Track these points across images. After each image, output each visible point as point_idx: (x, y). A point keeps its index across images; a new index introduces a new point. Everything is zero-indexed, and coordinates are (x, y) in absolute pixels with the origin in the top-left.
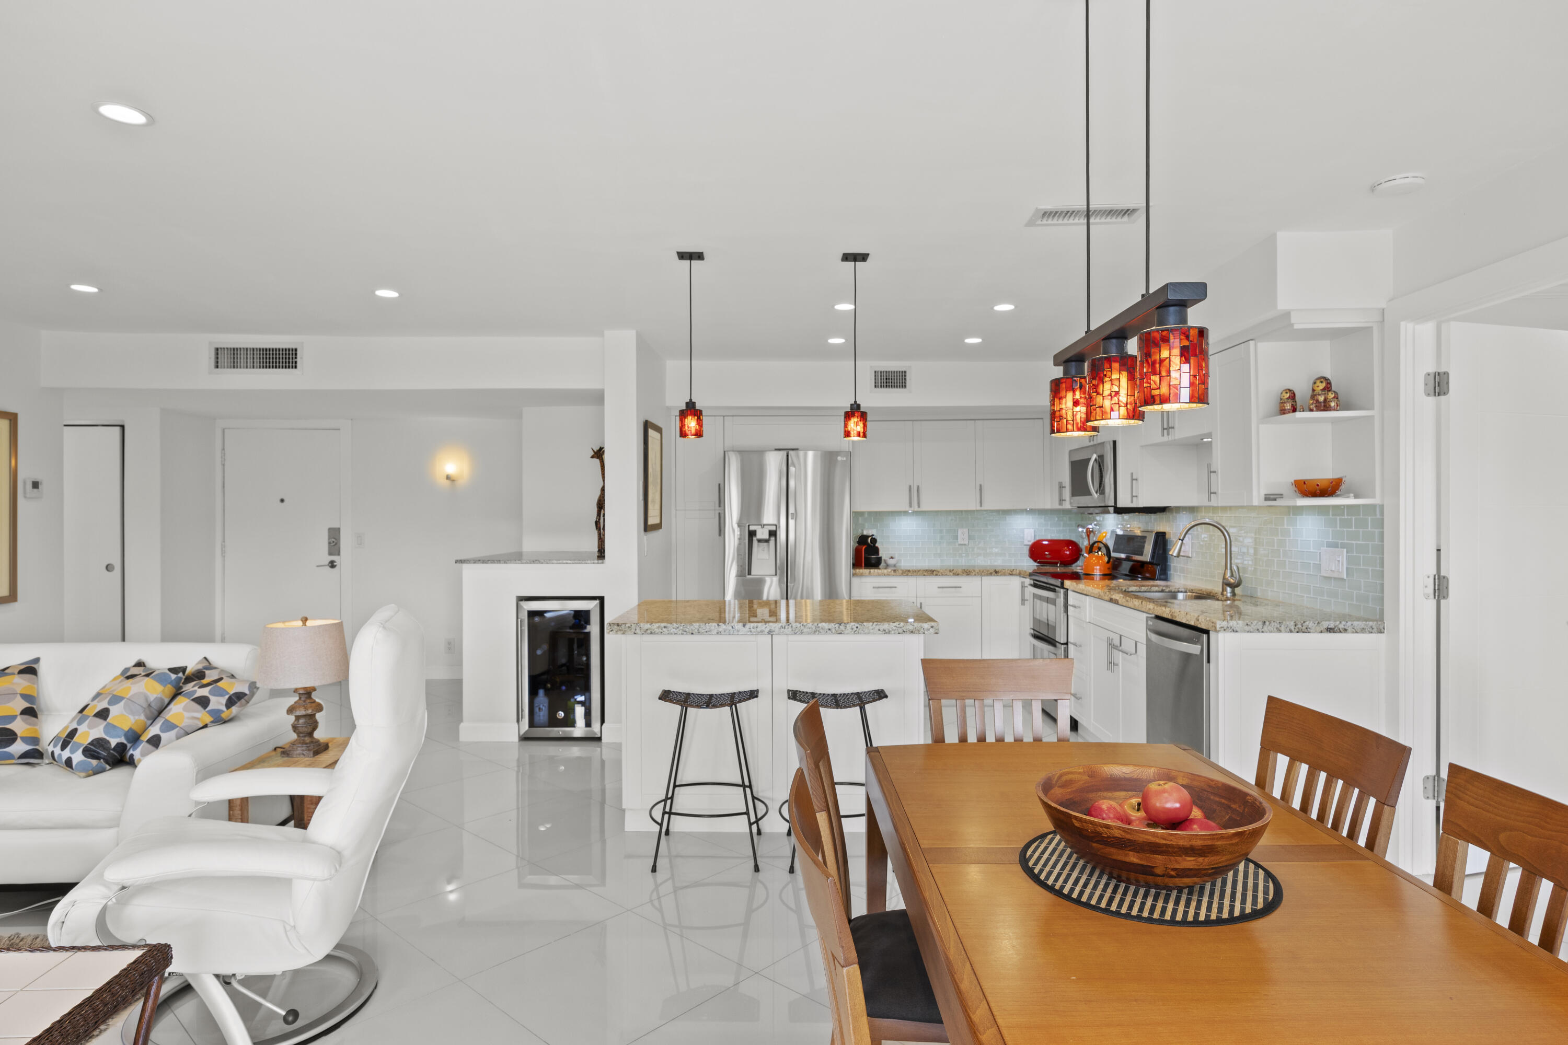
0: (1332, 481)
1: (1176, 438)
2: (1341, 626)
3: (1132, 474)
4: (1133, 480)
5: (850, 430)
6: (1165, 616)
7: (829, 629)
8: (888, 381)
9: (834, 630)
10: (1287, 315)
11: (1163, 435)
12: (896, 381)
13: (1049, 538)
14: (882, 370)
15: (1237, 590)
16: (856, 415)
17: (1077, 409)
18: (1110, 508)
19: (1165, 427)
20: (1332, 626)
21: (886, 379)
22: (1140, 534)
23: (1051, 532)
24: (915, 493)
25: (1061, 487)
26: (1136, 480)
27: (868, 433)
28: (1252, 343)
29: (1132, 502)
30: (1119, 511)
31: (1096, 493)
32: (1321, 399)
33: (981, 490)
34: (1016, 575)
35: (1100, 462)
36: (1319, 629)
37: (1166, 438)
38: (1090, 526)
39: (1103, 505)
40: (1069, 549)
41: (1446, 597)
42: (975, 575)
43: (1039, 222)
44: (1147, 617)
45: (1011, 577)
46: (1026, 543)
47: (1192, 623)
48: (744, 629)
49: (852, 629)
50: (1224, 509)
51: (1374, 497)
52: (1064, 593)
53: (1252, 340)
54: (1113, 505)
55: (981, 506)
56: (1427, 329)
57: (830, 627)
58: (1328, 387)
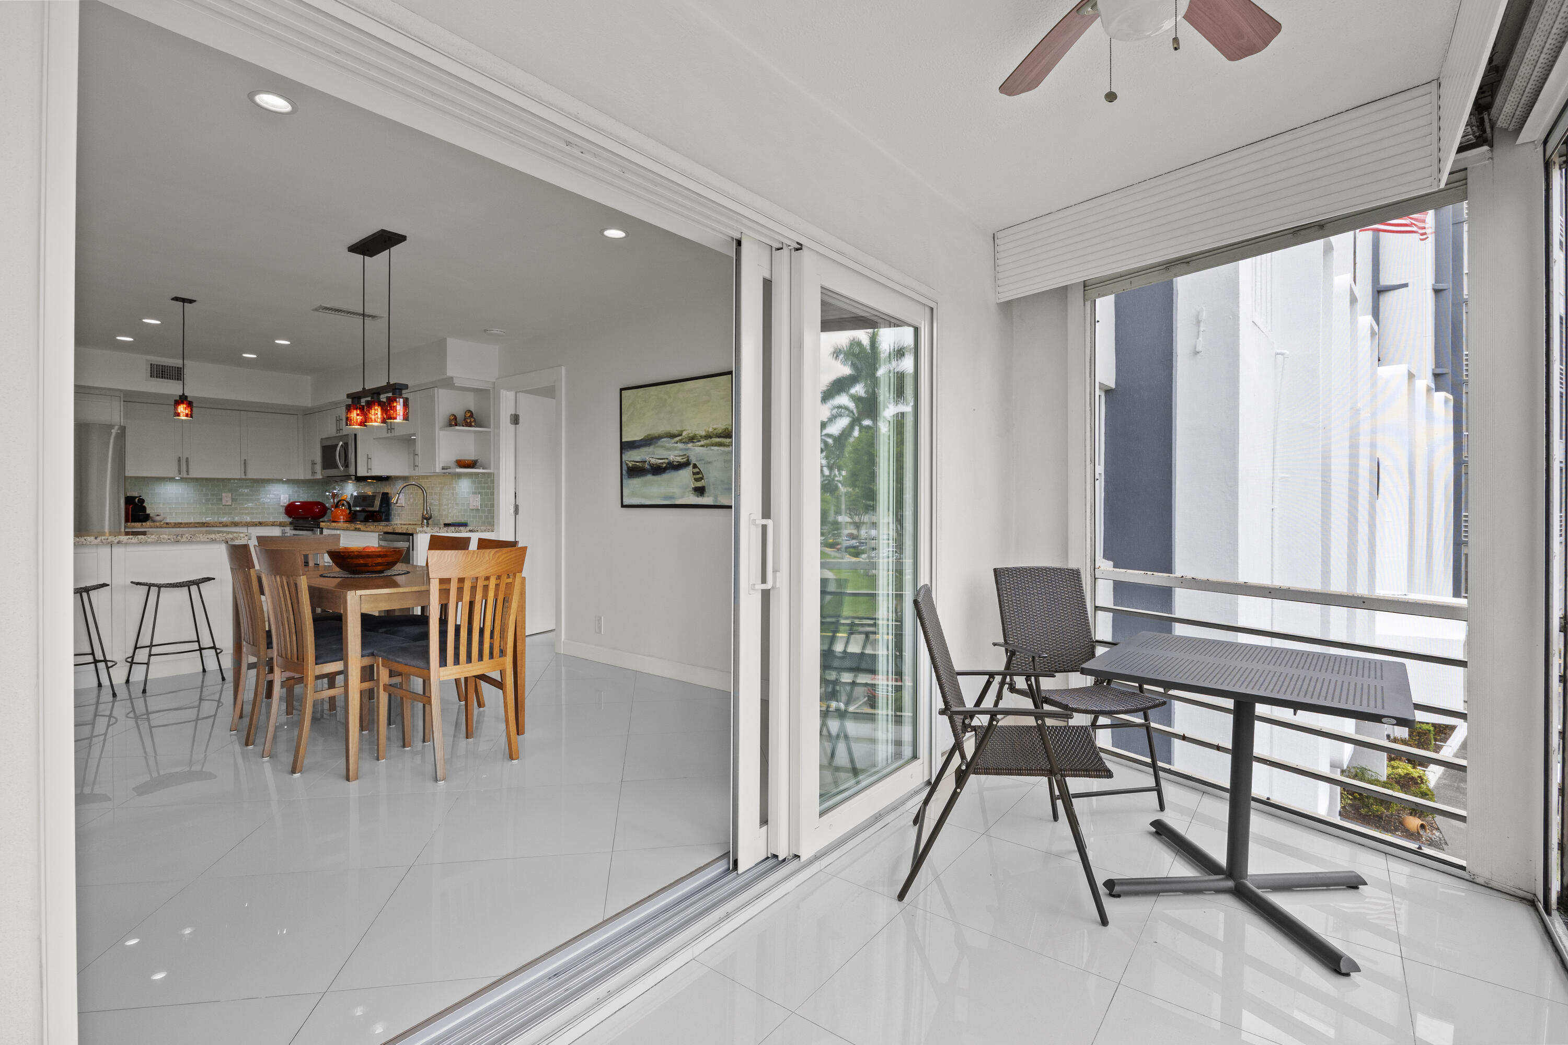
0: (472, 461)
1: (396, 435)
2: (476, 529)
3: (368, 455)
4: (368, 458)
5: (179, 412)
6: (390, 531)
7: (169, 539)
8: (164, 373)
9: (172, 540)
10: (452, 378)
11: (388, 433)
12: (171, 374)
13: (301, 500)
14: (158, 364)
15: (430, 521)
16: (185, 402)
17: (358, 417)
18: (352, 477)
19: (389, 428)
20: (471, 529)
21: (162, 371)
22: (371, 495)
23: (302, 496)
24: (183, 463)
25: (313, 463)
26: (370, 459)
27: (194, 415)
28: (436, 388)
29: (368, 472)
30: (359, 479)
31: (342, 467)
32: (469, 421)
33: (245, 463)
34: (277, 525)
35: (345, 447)
36: (466, 531)
37: (389, 435)
38: (335, 491)
39: (347, 474)
40: (318, 508)
41: (518, 514)
42: (242, 526)
43: (321, 310)
44: (379, 534)
45: (273, 527)
46: (282, 504)
47: (405, 532)
48: (95, 541)
49: (187, 538)
50: (423, 477)
51: (491, 469)
52: (320, 531)
53: (436, 387)
54: (354, 474)
55: (245, 475)
56: (511, 395)
57: (169, 538)
58: (472, 416)
